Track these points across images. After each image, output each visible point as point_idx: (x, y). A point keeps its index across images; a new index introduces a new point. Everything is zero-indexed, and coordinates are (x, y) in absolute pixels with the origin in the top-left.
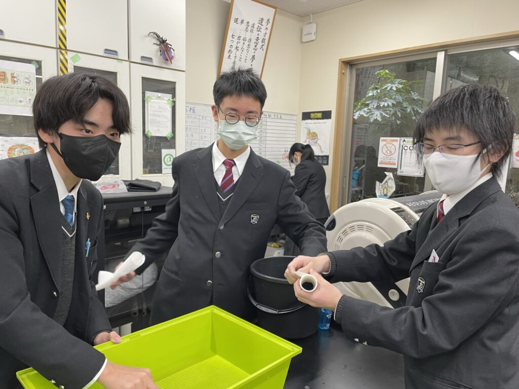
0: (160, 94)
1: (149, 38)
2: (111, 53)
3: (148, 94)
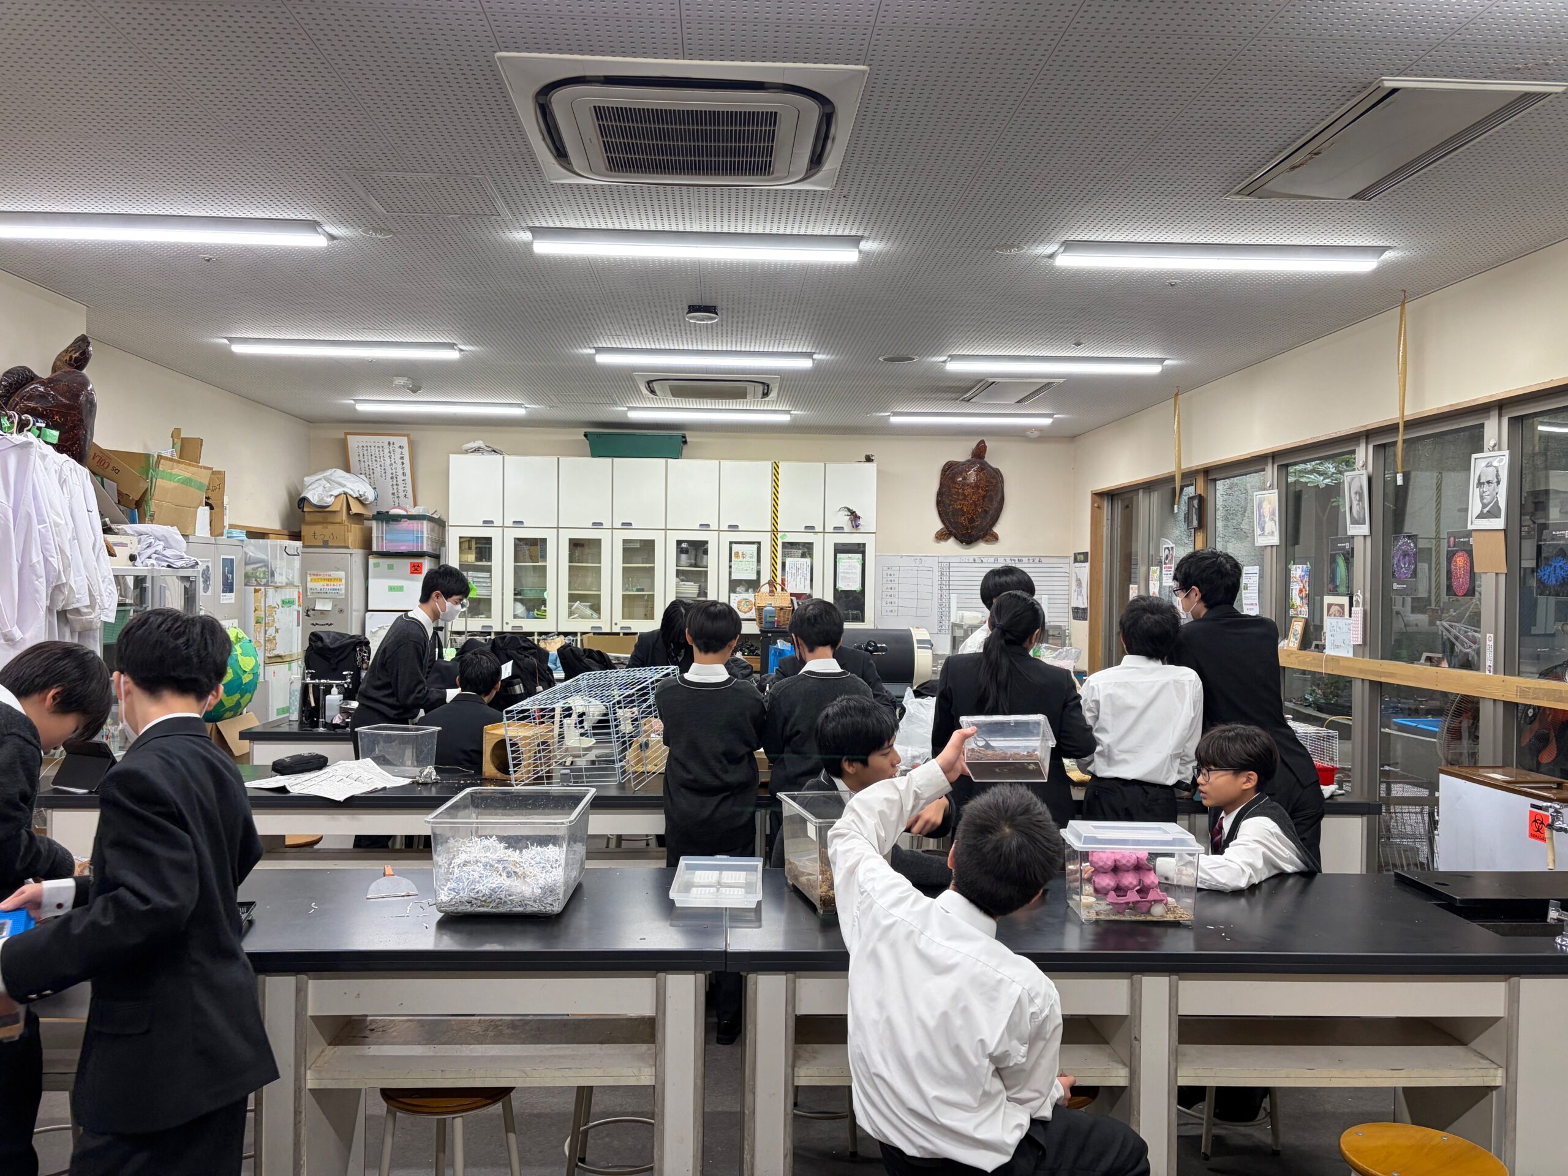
0: (850, 555)
1: (841, 512)
2: (810, 529)
3: (839, 555)
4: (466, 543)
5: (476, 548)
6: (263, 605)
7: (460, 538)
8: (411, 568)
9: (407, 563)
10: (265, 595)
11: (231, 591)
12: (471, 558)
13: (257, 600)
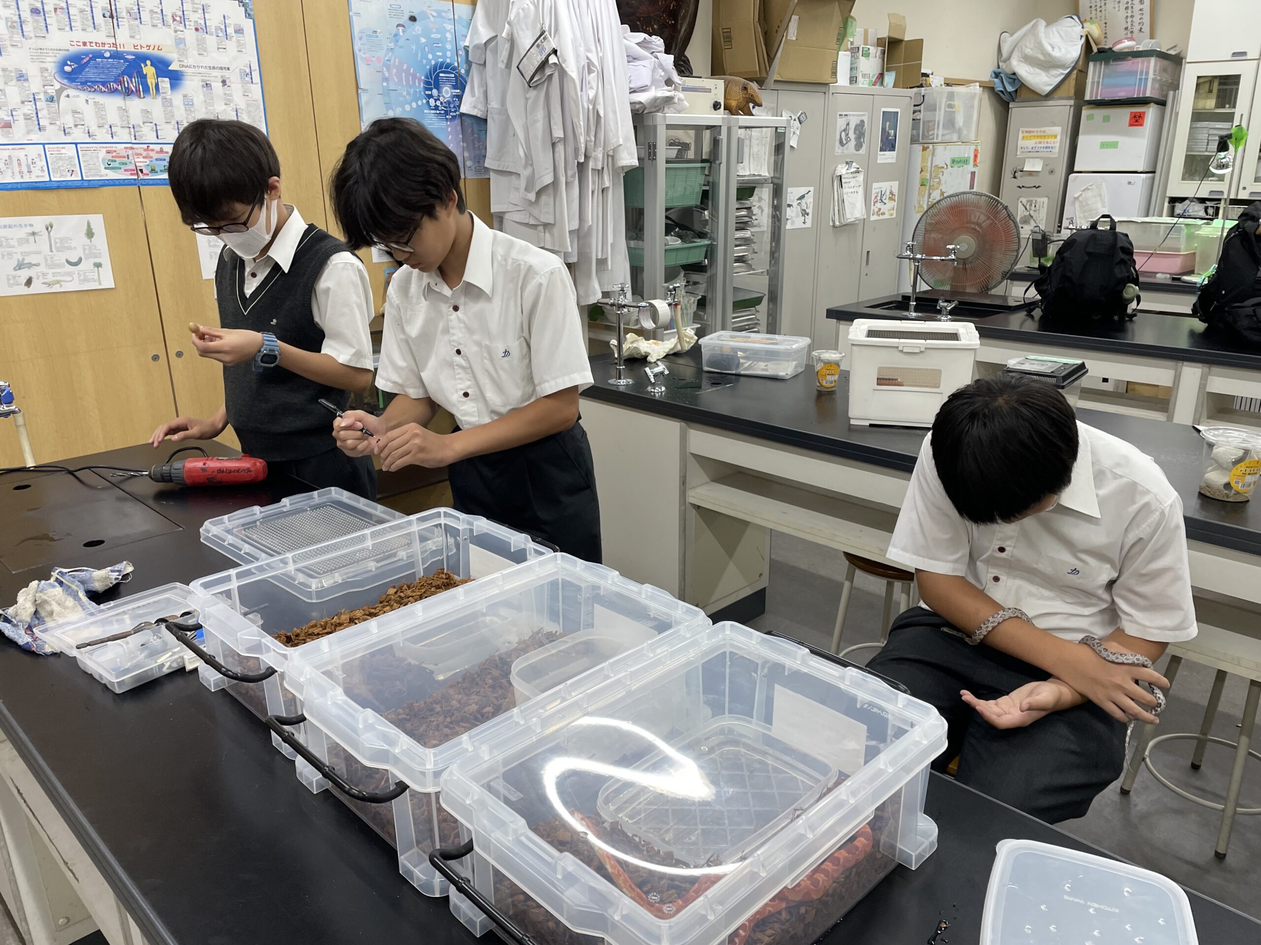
4: (1204, 84)
5: (1219, 90)
6: (929, 164)
7: (1199, 77)
8: (1131, 119)
9: (1125, 113)
10: (933, 154)
11: (893, 148)
12: (1210, 103)
13: (924, 160)
